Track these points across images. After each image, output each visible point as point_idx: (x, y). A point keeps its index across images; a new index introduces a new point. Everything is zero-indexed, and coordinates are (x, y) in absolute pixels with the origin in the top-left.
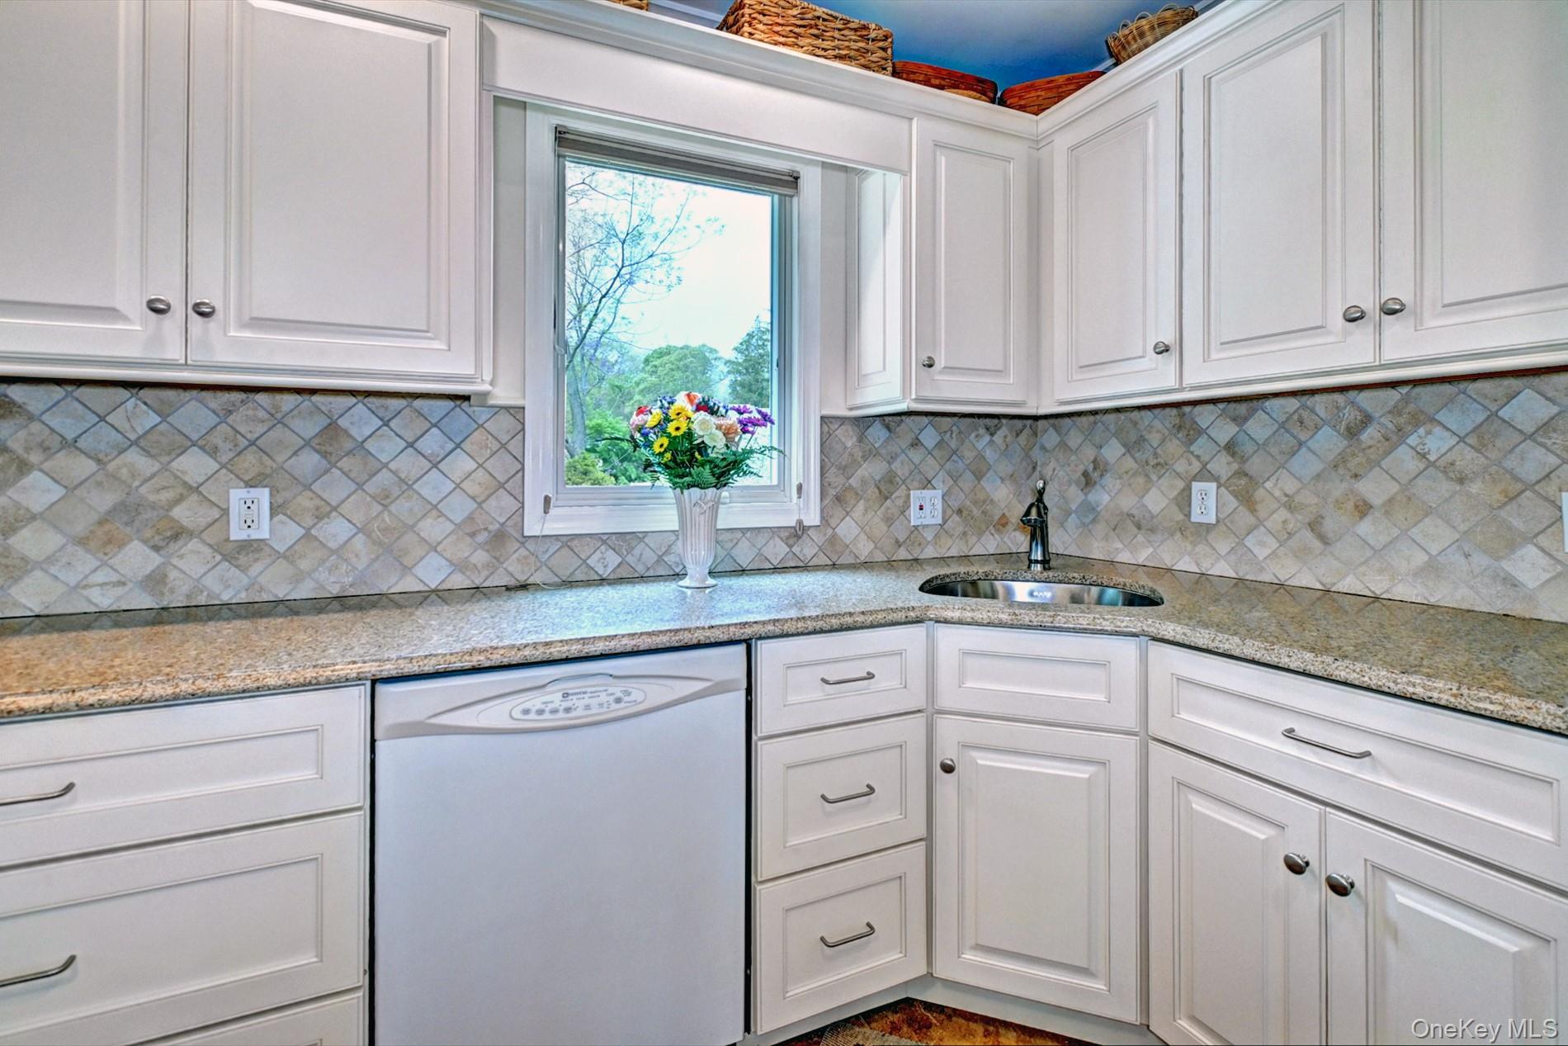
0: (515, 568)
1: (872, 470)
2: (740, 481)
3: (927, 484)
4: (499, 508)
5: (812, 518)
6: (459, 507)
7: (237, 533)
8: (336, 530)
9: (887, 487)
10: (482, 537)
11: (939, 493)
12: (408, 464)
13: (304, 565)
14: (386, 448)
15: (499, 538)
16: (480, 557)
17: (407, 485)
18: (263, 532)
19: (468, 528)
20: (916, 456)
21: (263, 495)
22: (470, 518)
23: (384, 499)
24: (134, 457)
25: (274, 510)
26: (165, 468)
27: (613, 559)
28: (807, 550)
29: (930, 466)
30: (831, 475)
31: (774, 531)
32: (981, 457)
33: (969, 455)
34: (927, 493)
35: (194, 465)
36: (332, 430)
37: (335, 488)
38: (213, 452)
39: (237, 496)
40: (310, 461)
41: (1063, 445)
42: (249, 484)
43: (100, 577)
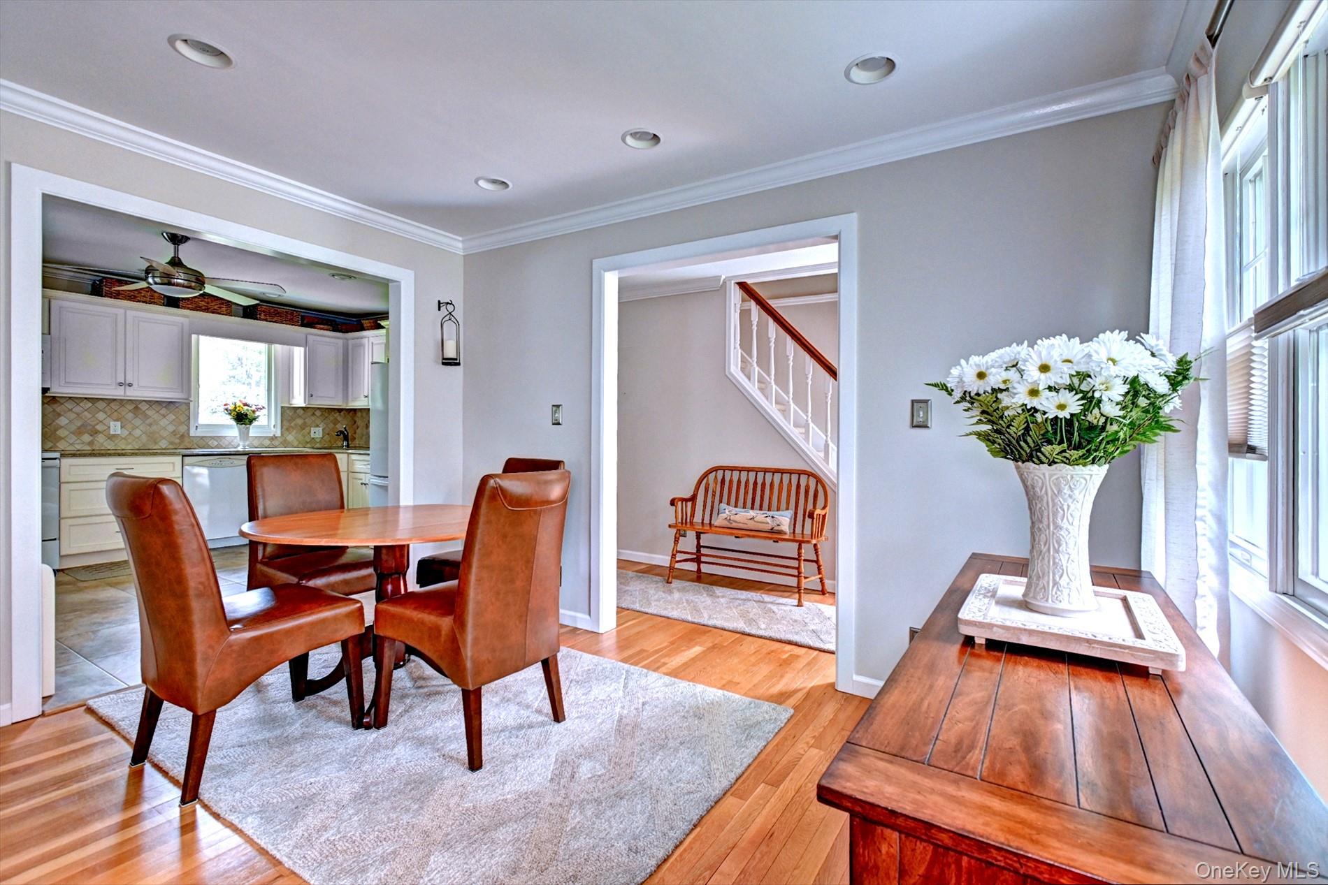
0: (187, 444)
1: (300, 421)
2: (255, 423)
3: (318, 426)
4: (183, 429)
5: (279, 434)
6: (171, 428)
7: (112, 433)
8: (137, 432)
9: (303, 426)
10: (178, 436)
11: (321, 429)
12: (156, 416)
13: (129, 441)
14: (150, 413)
15: (182, 436)
16: (177, 441)
17: (156, 422)
18: (119, 432)
19: (174, 433)
20: (313, 418)
21: (119, 424)
22: (174, 431)
23: (150, 425)
24: (86, 413)
25: (122, 427)
26: (93, 416)
27: (216, 443)
28: (276, 443)
29: (318, 421)
30: (284, 423)
31: (266, 437)
32: (336, 419)
33: (332, 418)
34: (317, 429)
35: (101, 416)
36: (136, 408)
37: (138, 422)
38: (106, 413)
39: (112, 424)
40: (130, 415)
41: (362, 416)
42: (115, 421)
43: (78, 441)
